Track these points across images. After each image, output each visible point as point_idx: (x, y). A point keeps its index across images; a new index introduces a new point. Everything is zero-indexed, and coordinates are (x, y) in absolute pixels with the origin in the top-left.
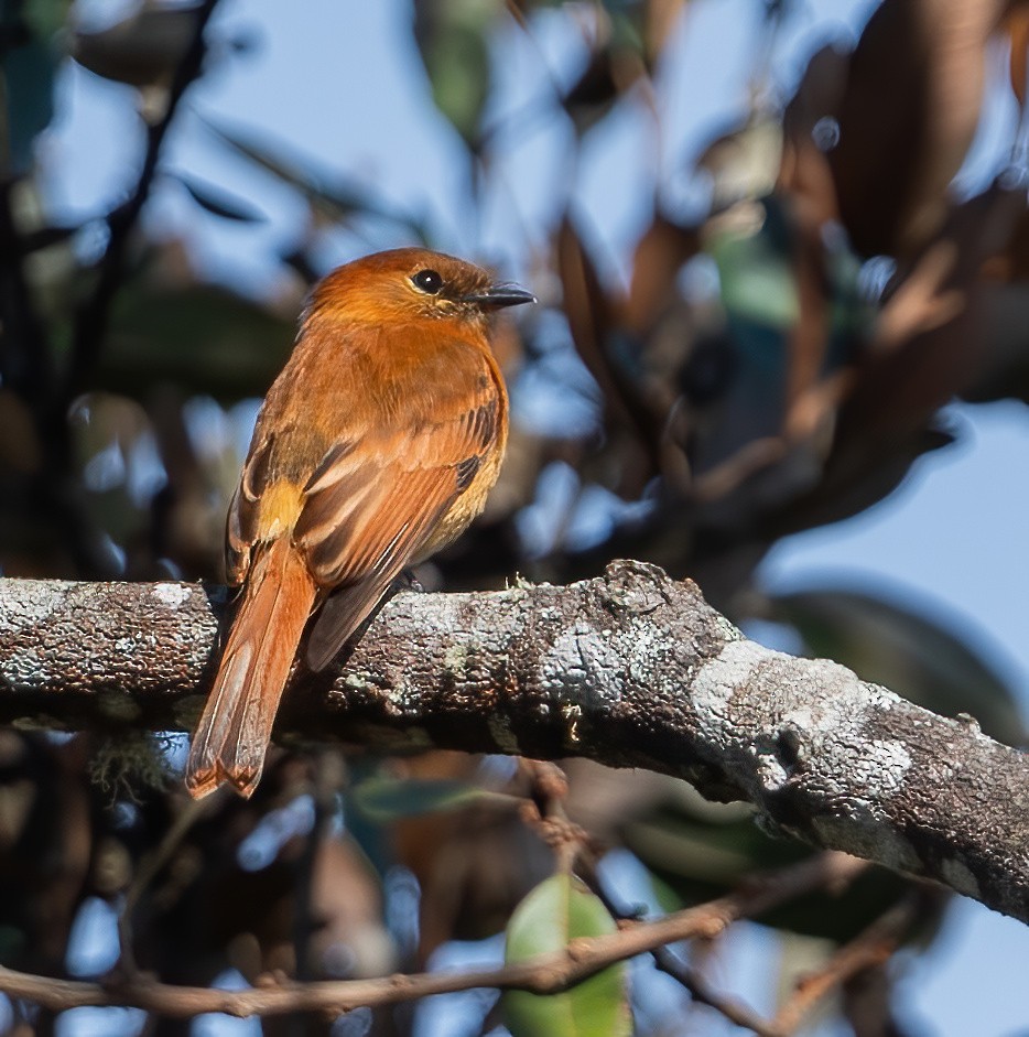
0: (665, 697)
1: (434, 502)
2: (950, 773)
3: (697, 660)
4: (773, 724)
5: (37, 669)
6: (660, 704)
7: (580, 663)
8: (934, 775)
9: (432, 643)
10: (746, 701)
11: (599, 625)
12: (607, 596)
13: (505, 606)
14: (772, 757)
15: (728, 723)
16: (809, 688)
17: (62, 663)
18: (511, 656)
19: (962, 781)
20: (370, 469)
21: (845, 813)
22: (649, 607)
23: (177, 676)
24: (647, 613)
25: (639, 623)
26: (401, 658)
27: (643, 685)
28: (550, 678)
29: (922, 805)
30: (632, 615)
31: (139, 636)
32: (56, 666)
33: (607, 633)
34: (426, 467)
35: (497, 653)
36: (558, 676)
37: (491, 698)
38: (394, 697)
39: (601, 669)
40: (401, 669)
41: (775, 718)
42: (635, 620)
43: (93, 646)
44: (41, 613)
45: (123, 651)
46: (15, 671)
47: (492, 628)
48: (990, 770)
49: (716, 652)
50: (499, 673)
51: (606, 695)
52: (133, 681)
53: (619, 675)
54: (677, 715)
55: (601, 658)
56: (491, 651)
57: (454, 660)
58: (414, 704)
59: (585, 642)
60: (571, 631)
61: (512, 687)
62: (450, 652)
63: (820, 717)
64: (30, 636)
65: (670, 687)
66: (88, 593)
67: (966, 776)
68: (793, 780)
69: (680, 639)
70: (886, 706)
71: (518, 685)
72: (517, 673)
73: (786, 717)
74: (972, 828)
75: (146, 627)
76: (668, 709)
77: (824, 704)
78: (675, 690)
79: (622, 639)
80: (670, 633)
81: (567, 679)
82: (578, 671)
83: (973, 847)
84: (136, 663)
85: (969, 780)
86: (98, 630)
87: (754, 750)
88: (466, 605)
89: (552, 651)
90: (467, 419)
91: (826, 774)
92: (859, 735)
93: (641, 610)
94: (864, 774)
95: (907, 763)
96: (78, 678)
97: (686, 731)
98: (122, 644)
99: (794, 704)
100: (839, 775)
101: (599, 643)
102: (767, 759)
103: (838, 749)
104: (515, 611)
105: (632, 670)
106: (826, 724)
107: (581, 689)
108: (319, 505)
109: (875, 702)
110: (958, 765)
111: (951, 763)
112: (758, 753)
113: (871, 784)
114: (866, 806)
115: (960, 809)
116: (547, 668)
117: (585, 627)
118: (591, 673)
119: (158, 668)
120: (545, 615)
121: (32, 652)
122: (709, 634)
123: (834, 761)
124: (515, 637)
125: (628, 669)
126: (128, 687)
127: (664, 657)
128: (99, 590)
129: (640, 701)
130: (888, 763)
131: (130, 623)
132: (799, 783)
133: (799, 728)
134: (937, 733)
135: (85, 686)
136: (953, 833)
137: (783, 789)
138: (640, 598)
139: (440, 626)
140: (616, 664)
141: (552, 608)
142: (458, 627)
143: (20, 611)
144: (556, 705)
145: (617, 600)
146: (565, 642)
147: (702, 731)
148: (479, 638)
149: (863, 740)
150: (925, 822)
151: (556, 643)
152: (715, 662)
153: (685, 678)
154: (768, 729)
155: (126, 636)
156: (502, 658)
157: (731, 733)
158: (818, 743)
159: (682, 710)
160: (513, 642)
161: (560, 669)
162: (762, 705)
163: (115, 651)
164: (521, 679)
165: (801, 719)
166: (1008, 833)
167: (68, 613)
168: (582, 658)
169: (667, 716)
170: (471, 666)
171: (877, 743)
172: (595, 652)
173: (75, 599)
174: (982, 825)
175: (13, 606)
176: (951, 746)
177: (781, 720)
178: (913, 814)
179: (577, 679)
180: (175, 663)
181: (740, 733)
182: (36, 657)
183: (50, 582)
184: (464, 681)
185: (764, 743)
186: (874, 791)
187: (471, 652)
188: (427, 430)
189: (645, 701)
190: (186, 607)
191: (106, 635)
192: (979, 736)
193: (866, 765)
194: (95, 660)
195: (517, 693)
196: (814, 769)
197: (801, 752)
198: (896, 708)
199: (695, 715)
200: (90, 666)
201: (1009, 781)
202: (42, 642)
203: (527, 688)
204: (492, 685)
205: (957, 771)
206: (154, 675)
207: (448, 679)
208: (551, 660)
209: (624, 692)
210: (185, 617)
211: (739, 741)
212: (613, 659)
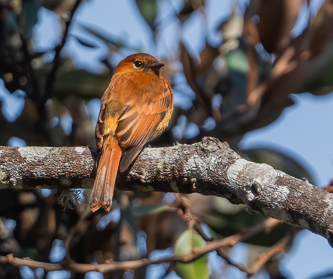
0: (219, 175)
1: (154, 124)
2: (300, 194)
3: (228, 165)
4: (250, 182)
5: (43, 172)
6: (218, 177)
7: (195, 166)
8: (296, 195)
9: (153, 162)
10: (242, 176)
11: (201, 155)
12: (202, 147)
13: (174, 151)
14: (250, 191)
15: (237, 182)
16: (260, 172)
17: (49, 170)
18: (176, 165)
19: (304, 197)
20: (136, 114)
21: (271, 206)
22: (215, 150)
23: (82, 173)
24: (214, 152)
25: (212, 154)
26: (145, 166)
27: (213, 172)
28: (187, 171)
29: (293, 204)
30: (210, 152)
31: (71, 162)
33: (203, 157)
34: (152, 113)
35: (172, 164)
36: (189, 170)
37: (171, 177)
38: (143, 177)
39: (201, 168)
40: (145, 169)
41: (251, 180)
42: (211, 154)
43: (58, 165)
44: (43, 156)
45: (67, 166)
46: (36, 173)
47: (170, 157)
48: (311, 193)
49: (233, 162)
50: (173, 169)
51: (203, 175)
52: (70, 175)
53: (207, 169)
54: (223, 180)
55: (201, 165)
56: (170, 164)
57: (160, 166)
58: (149, 179)
59: (197, 160)
60: (193, 157)
61: (176, 173)
62: (159, 164)
63: (263, 180)
64: (40, 163)
65: (221, 172)
66: (56, 150)
67: (305, 195)
68: (256, 198)
69: (223, 159)
70: (282, 176)
71: (178, 173)
72: (178, 170)
73: (254, 180)
74: (307, 210)
75: (73, 159)
76: (220, 178)
77: (265, 176)
78: (222, 173)
79: (207, 159)
80: (221, 157)
81: (192, 171)
82: (195, 168)
83: (307, 215)
84: (70, 169)
85: (306, 196)
86: (59, 160)
87: (245, 189)
88: (163, 151)
89: (187, 163)
90: (162, 100)
91: (265, 196)
92: (275, 184)
93: (212, 151)
94: (276, 195)
95: (288, 192)
96: (54, 174)
97: (225, 184)
98: (66, 164)
99: (256, 176)
100: (269, 196)
101: (201, 160)
102: (249, 192)
103: (269, 189)
104: (177, 152)
105: (210, 168)
106: (265, 182)
107: (196, 173)
108: (123, 124)
109: (279, 175)
110: (303, 192)
111: (301, 192)
112: (246, 190)
113: (278, 198)
114: (277, 204)
115: (303, 204)
116: (186, 168)
117: (197, 156)
118: (199, 169)
119: (77, 171)
120: (185, 153)
121: (41, 167)
122: (231, 157)
123: (268, 192)
124: (177, 159)
125: (209, 167)
126: (68, 176)
127: (219, 164)
128: (59, 149)
129: (213, 177)
130: (283, 192)
131: (68, 158)
132: (258, 199)
133: (257, 183)
134: (297, 183)
135: (56, 176)
136: (302, 211)
137: (253, 200)
138: (212, 147)
139: (156, 157)
140: (206, 166)
141: (187, 151)
142: (161, 157)
143: (37, 156)
144: (189, 178)
145: (205, 148)
146: (191, 160)
147: (230, 184)
148: (167, 160)
149: (276, 186)
150: (294, 209)
151: (188, 161)
152: (233, 165)
153: (225, 170)
154: (249, 183)
155: (67, 162)
156: (174, 165)
157: (238, 185)
158: (263, 187)
159: (224, 179)
160: (176, 161)
161: (190, 168)
162: (247, 176)
163: (64, 166)
164: (179, 171)
165: (258, 180)
166: (317, 211)
167: (51, 156)
168: (196, 165)
169: (220, 181)
170: (165, 168)
171: (279, 186)
172: (200, 163)
173: (53, 152)
174: (310, 209)
175: (35, 154)
176: (300, 187)
177: (252, 181)
178: (290, 206)
179: (195, 171)
180: (81, 169)
181: (241, 185)
182: (42, 168)
183: (46, 147)
184: (163, 172)
185: (247, 187)
186: (279, 200)
187: (165, 164)
189: (214, 176)
190: (84, 153)
191: (62, 162)
192: (308, 184)
193: (277, 193)
194: (59, 169)
195: (178, 175)
196: (262, 194)
197: (258, 190)
198: (285, 176)
199: (228, 180)
200: (57, 171)
201: (317, 196)
202: (44, 164)
203: (181, 173)
204: (171, 173)
205: (302, 194)
206: (76, 173)
207: (158, 172)
208: (187, 166)
209: (208, 174)
210: (84, 156)
211: (241, 187)
212: (205, 165)
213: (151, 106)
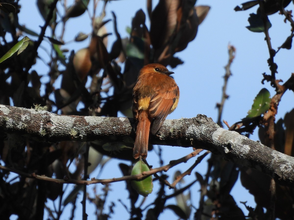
0: (207, 137)
2: (257, 150)
3: (213, 131)
4: (227, 142)
5: (99, 132)
6: (207, 138)
7: (193, 131)
8: (254, 151)
9: (167, 128)
10: (221, 138)
11: (196, 125)
12: (197, 120)
13: (179, 122)
14: (226, 148)
15: (218, 142)
16: (232, 136)
17: (104, 131)
18: (181, 130)
19: (259, 152)
21: (239, 157)
22: (205, 122)
23: (123, 133)
24: (204, 123)
25: (203, 125)
26: (162, 130)
27: (204, 135)
28: (188, 134)
29: (252, 156)
30: (202, 123)
31: (117, 126)
32: (103, 131)
33: (197, 126)
34: (168, 99)
35: (178, 129)
36: (189, 133)
37: (177, 137)
38: (161, 137)
39: (196, 132)
40: (162, 132)
41: (227, 141)
42: (202, 124)
43: (109, 128)
44: (100, 122)
45: (114, 129)
46: (95, 132)
47: (178, 125)
48: (264, 150)
49: (216, 130)
50: (179, 133)
51: (197, 137)
52: (116, 134)
53: (200, 133)
54: (210, 140)
55: (197, 131)
56: (177, 129)
57: (171, 131)
58: (164, 138)
59: (194, 128)
60: (191, 126)
61: (181, 135)
62: (170, 129)
63: (234, 141)
64: (98, 126)
65: (208, 136)
66: (108, 119)
67: (260, 151)
68: (230, 151)
69: (210, 128)
70: (245, 139)
71: (182, 135)
72: (182, 133)
73: (229, 141)
74: (261, 160)
75: (118, 125)
76: (208, 139)
77: (235, 139)
78: (209, 136)
79: (200, 127)
80: (208, 127)
81: (191, 134)
82: (193, 133)
83: (261, 163)
84: (116, 131)
85: (260, 152)
86: (110, 125)
87: (223, 146)
88: (173, 121)
89: (188, 129)
90: (174, 91)
91: (236, 150)
92: (241, 144)
93: (203, 122)
94: (242, 151)
95: (249, 149)
96: (106, 133)
97: (211, 143)
98: (114, 127)
99: (230, 139)
100: (238, 151)
101: (196, 128)
102: (225, 148)
103: (238, 146)
104: (181, 122)
105: (202, 133)
106: (235, 142)
107: (193, 136)
108: (152, 104)
109: (243, 138)
110: (258, 149)
111: (257, 149)
112: (224, 147)
113: (243, 152)
114: (242, 156)
115: (259, 156)
116: (187, 132)
117: (194, 125)
118: (195, 133)
119: (120, 132)
120: (187, 123)
121: (99, 129)
122: (215, 127)
123: (237, 148)
124: (181, 127)
125: (201, 132)
126: (115, 135)
127: (207, 131)
128: (110, 118)
129: (203, 138)
130: (246, 149)
131: (115, 124)
132: (231, 152)
133: (231, 143)
134: (254, 144)
135: (108, 134)
136: (258, 161)
137: (228, 153)
139: (168, 125)
140: (199, 132)
141: (188, 122)
142: (172, 125)
143: (96, 122)
144: (189, 139)
145: (199, 121)
146: (190, 128)
147: (214, 143)
148: (175, 127)
149: (242, 145)
150: (253, 159)
151: (189, 128)
152: (216, 131)
153: (211, 134)
154: (226, 143)
155: (115, 126)
156: (179, 130)
157: (219, 143)
158: (234, 145)
159: (211, 139)
160: (181, 128)
161: (189, 132)
162: (224, 139)
163: (113, 129)
164: (183, 134)
165: (231, 141)
166: (267, 161)
167: (105, 122)
168: (193, 130)
169: (208, 140)
170: (174, 132)
171: (244, 145)
172: (196, 130)
173: (106, 120)
174: (263, 159)
175: (95, 121)
176: (257, 146)
177: (228, 141)
178: (250, 157)
179: (192, 134)
180: (123, 131)
181: (221, 143)
182: (99, 130)
183: (101, 117)
184: (173, 134)
185: (225, 145)
186: (244, 153)
187: (174, 129)
188: (169, 92)
189: (204, 138)
190: (125, 121)
191: (111, 126)
192: (261, 144)
193: (242, 149)
194: (109, 130)
195: (182, 136)
196: (234, 150)
197: (231, 147)
198: (247, 139)
199: (213, 140)
200: (108, 131)
201: (267, 152)
202: (100, 127)
203: (184, 135)
204: (177, 135)
205: (258, 150)
206: (120, 133)
207: (170, 133)
208: (188, 131)
209: (201, 136)
210: (125, 123)
211: (220, 145)
212: (199, 131)
213: (168, 94)
